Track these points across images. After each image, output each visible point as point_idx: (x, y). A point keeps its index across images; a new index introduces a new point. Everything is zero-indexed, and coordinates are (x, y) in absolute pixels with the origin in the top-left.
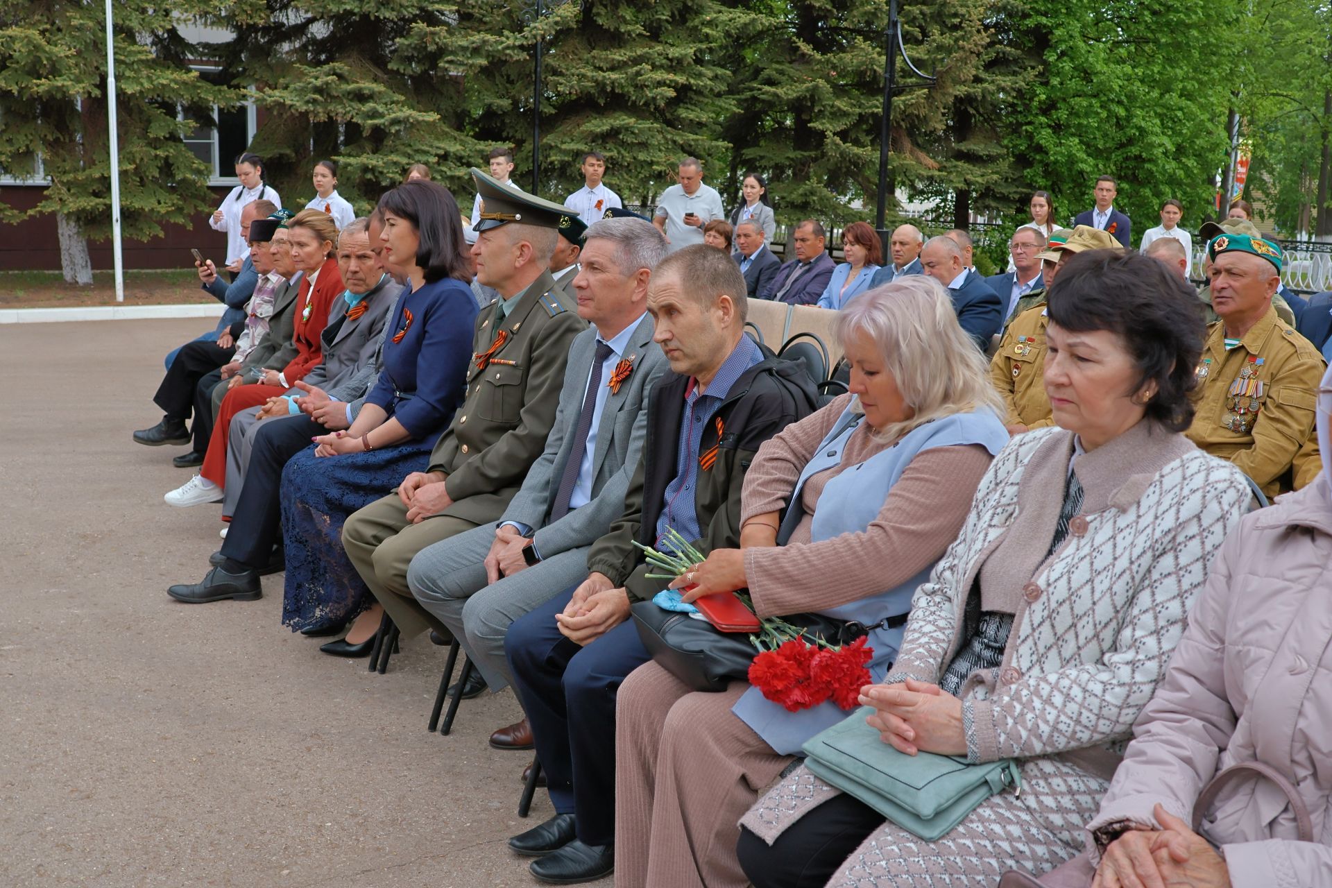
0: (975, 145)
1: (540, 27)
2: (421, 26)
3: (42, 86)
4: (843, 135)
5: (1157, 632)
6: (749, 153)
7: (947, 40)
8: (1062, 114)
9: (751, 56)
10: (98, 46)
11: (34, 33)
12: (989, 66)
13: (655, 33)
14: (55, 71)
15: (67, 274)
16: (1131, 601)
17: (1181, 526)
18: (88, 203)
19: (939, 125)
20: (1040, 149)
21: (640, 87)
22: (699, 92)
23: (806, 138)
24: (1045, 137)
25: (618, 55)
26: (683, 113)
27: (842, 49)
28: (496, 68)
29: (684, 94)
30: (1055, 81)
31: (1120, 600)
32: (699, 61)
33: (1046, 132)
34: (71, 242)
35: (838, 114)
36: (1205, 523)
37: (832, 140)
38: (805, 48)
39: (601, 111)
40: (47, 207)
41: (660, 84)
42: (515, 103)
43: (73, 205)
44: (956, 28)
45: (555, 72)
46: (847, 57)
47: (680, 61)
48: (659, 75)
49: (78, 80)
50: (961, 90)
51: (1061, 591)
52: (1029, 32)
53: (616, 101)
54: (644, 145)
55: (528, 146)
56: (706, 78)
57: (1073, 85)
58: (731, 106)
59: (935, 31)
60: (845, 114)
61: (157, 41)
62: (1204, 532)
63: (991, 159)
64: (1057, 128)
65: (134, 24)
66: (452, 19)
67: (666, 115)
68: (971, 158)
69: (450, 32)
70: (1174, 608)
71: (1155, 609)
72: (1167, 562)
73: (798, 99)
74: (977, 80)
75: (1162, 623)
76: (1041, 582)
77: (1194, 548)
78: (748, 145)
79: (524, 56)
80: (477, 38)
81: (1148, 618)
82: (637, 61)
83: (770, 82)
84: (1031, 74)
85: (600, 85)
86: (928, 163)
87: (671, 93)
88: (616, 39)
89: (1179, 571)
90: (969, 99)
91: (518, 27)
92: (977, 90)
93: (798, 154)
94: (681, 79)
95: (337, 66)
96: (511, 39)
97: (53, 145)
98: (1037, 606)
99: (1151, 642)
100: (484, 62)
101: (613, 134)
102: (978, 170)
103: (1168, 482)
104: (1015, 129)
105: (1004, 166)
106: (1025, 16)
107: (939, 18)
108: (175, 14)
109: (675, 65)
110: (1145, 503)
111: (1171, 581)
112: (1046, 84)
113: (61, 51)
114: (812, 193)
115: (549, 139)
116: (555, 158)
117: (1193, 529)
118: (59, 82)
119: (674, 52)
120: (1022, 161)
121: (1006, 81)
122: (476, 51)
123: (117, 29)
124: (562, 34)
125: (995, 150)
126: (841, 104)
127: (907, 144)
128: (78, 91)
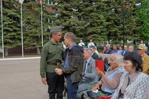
0: (136, 35)
1: (86, 26)
2: (73, 26)
3: (36, 35)
4: (120, 35)
5: (139, 95)
6: (110, 37)
7: (131, 24)
8: (145, 31)
9: (109, 27)
10: (41, 31)
11: (35, 30)
12: (136, 26)
13: (98, 25)
14: (37, 33)
15: (38, 53)
16: (136, 92)
17: (140, 83)
18: (40, 46)
19: (131, 33)
20: (143, 35)
21: (97, 31)
22: (104, 31)
23: (116, 35)
24: (144, 34)
25: (94, 28)
26: (102, 34)
27: (119, 25)
28: (81, 30)
29: (102, 32)
30: (144, 27)
31: (134, 92)
32: (103, 28)
33: (144, 33)
34: (38, 50)
35: (119, 33)
36: (143, 82)
37: (119, 36)
38: (115, 26)
39: (93, 34)
40: (36, 47)
41: (99, 31)
42: (84, 34)
43: (39, 46)
44: (132, 22)
45: (88, 30)
46: (120, 26)
47: (101, 28)
48: (99, 30)
49: (39, 34)
50: (133, 29)
51: (128, 91)
52: (141, 22)
53: (94, 33)
54: (98, 37)
55: (85, 38)
56: (104, 30)
57: (146, 27)
58: (107, 33)
59: (130, 23)
60: (120, 33)
61: (47, 29)
62: (143, 83)
63: (138, 36)
64: (145, 32)
65: (45, 28)
66: (77, 25)
67: (100, 34)
68: (135, 36)
69: (76, 26)
70: (140, 92)
71: (138, 93)
72: (139, 87)
73: (115, 31)
74: (135, 28)
75: (139, 94)
76: (126, 90)
77: (142, 85)
78: (109, 37)
79: (84, 29)
80: (79, 27)
81: (137, 94)
82: (96, 28)
83: (112, 30)
84: (142, 27)
85: (93, 31)
86: (130, 37)
87: (100, 32)
88: (94, 26)
89: (140, 88)
90: (134, 30)
91: (84, 26)
92: (135, 29)
93: (115, 37)
94: (101, 30)
95: (65, 31)
96: (83, 27)
97: (37, 41)
98: (126, 92)
99: (138, 96)
100: (80, 30)
101: (94, 36)
102: (136, 38)
103: (139, 77)
104: (140, 33)
105: (139, 37)
106: (140, 20)
107: (130, 21)
108: (49, 27)
109: (101, 29)
110: (136, 80)
111: (140, 89)
112: (143, 28)
113: (37, 31)
114: (117, 41)
115: (88, 37)
116: (88, 39)
117: (141, 83)
118: (37, 34)
119: (100, 27)
120: (141, 36)
121: (139, 28)
122: (79, 28)
123: (43, 29)
124: (88, 26)
125: (138, 35)
126: (119, 31)
127: (127, 35)
128: (39, 35)
